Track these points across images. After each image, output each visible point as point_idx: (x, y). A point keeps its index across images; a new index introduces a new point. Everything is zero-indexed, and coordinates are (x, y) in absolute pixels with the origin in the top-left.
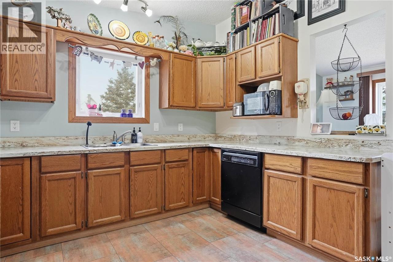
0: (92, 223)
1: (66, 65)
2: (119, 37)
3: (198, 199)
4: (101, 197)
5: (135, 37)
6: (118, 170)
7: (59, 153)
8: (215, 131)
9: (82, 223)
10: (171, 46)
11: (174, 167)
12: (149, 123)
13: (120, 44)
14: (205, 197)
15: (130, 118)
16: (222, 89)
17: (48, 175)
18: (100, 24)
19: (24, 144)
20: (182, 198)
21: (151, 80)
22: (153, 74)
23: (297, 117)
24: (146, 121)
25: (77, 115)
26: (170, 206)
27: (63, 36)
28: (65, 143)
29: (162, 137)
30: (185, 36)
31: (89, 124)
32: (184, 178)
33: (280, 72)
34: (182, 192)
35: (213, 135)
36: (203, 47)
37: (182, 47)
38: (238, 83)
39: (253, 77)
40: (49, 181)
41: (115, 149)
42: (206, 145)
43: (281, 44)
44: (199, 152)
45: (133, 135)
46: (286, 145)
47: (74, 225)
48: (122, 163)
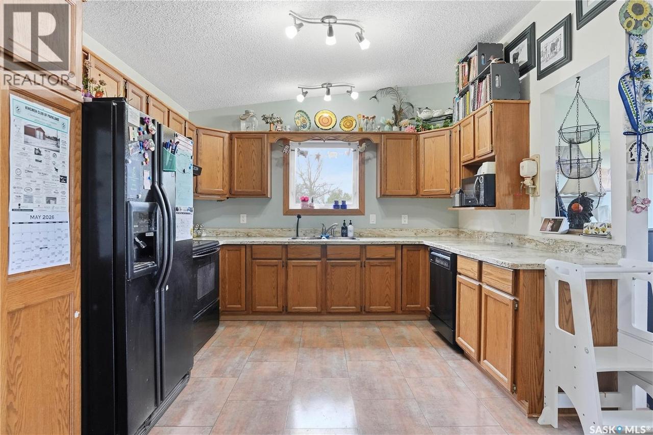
0: (291, 308)
1: (281, 161)
2: (324, 128)
3: (408, 306)
4: (299, 286)
5: (342, 124)
6: (314, 262)
7: (265, 243)
8: (458, 224)
9: (283, 307)
10: (389, 124)
11: (376, 265)
12: (364, 215)
13: (324, 135)
14: (419, 306)
15: (344, 210)
16: (447, 172)
17: (257, 261)
18: (308, 118)
19: (249, 235)
20: (387, 302)
21: (366, 166)
22: (370, 159)
23: (529, 209)
24: (359, 212)
25: (290, 208)
26: (371, 307)
27: (274, 137)
28: (280, 235)
29: (380, 231)
30: (411, 107)
31: (299, 217)
32: (389, 279)
33: (492, 151)
34: (387, 295)
35: (453, 229)
36: (431, 117)
37: (404, 122)
38: (462, 164)
39: (472, 156)
40: (258, 266)
41: (320, 242)
42: (419, 242)
43: (493, 113)
44: (411, 250)
45: (343, 228)
46: (518, 246)
47: (276, 307)
48: (319, 256)
